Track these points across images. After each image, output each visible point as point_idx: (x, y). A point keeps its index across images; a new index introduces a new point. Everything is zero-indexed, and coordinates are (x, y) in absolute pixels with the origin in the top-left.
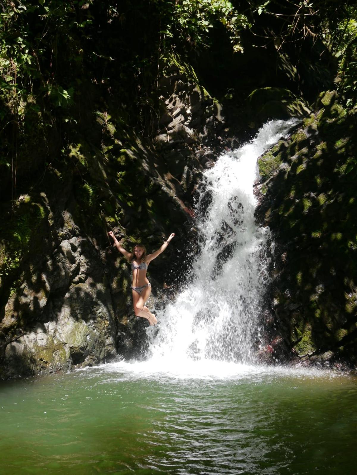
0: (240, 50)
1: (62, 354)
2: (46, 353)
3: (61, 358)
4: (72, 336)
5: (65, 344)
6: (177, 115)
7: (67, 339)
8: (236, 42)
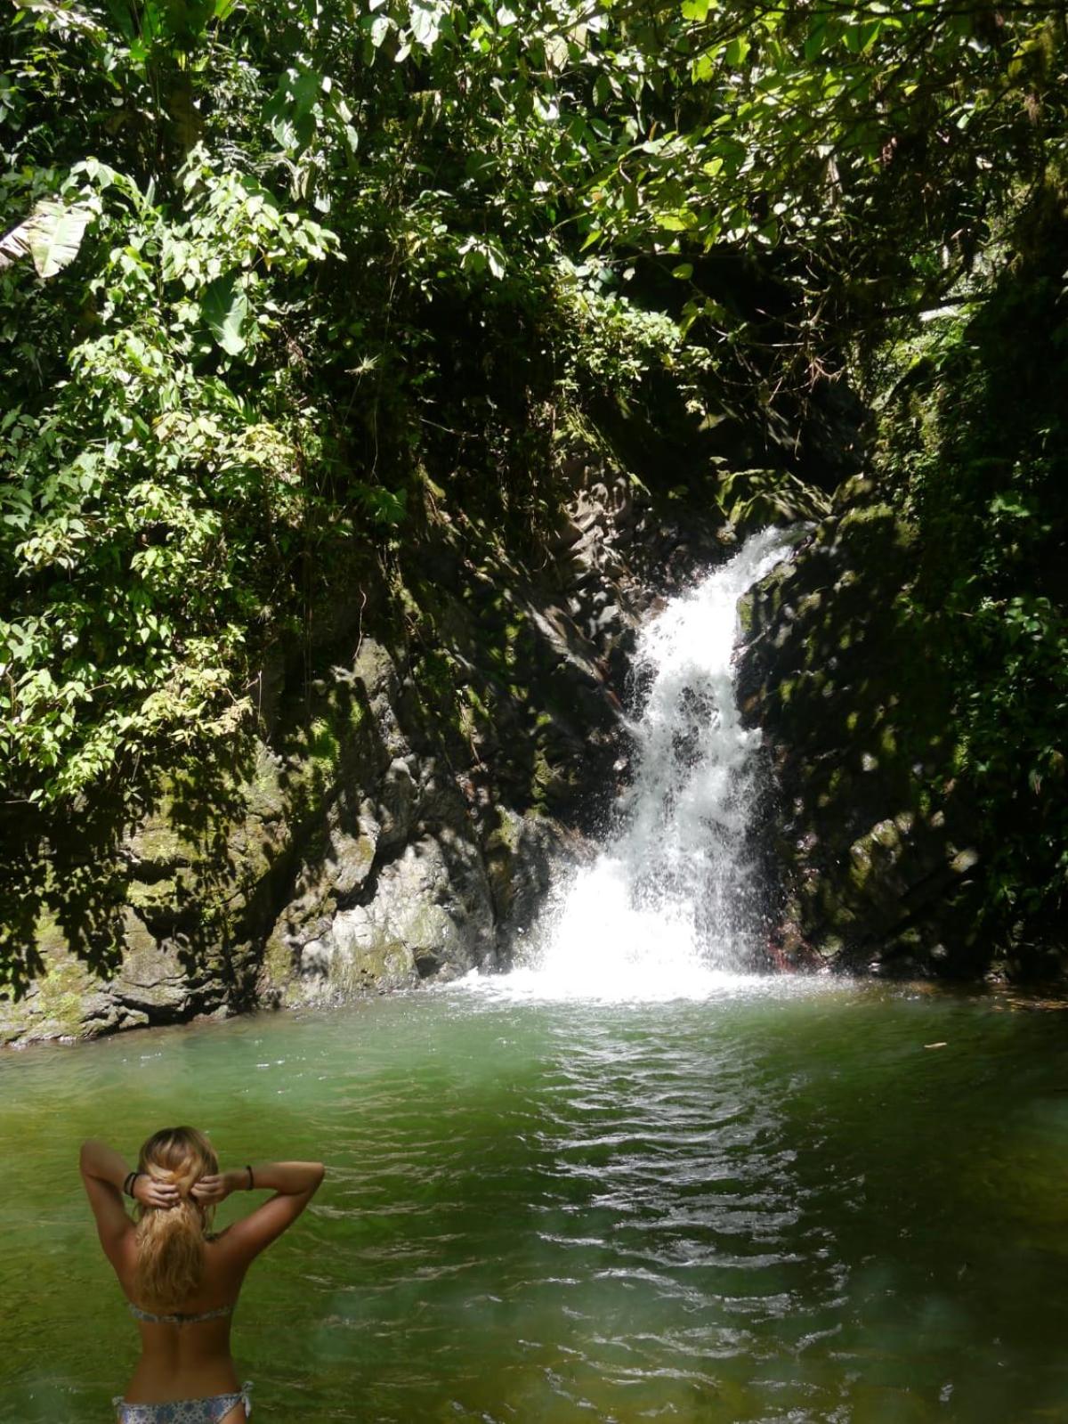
0: (699, 410)
1: (399, 961)
2: (373, 960)
3: (397, 969)
4: (416, 928)
5: (404, 943)
6: (591, 527)
7: (406, 934)
8: (691, 395)
